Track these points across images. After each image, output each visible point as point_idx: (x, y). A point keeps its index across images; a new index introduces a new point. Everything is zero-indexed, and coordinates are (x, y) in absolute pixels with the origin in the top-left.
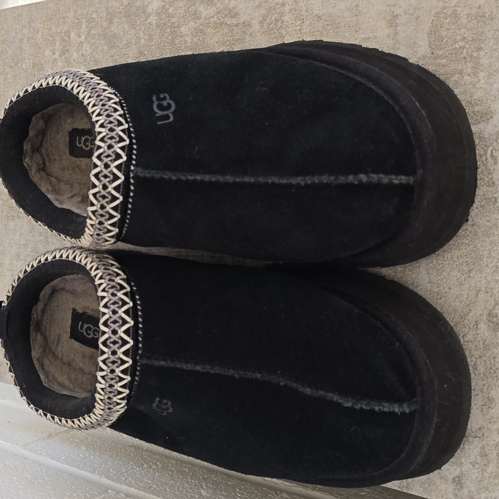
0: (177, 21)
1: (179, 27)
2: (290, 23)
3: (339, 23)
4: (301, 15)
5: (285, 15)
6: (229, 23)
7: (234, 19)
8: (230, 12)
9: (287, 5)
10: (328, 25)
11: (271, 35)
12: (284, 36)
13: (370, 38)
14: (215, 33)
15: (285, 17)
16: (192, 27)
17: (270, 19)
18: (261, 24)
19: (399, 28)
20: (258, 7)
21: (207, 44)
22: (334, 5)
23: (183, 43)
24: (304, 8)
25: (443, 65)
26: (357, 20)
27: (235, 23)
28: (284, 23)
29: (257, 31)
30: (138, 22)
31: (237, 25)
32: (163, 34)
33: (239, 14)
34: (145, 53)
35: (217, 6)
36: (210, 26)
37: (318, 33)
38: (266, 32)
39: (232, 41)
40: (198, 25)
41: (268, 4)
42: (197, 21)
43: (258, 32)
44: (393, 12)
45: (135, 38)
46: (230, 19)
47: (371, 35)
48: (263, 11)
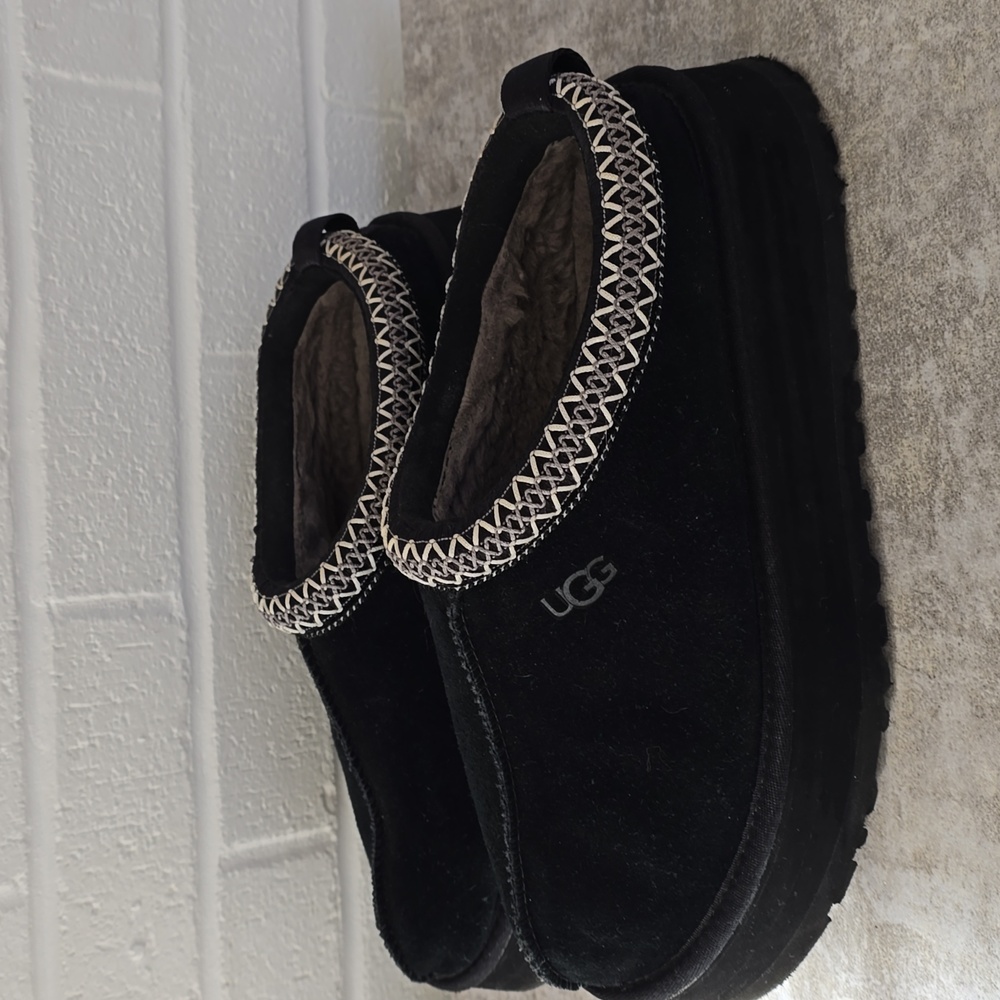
0: (945, 346)
1: (936, 352)
2: (930, 647)
3: (925, 755)
4: (941, 673)
5: (943, 635)
6: (936, 493)
7: (943, 506)
8: (955, 495)
9: (959, 639)
10: (923, 731)
11: (912, 600)
12: (909, 632)
13: (900, 816)
14: (921, 458)
15: (940, 636)
16: (933, 391)
17: (938, 600)
18: (930, 577)
19: (912, 873)
20: (960, 568)
21: (902, 436)
22: (953, 747)
23: (906, 368)
24: (951, 680)
25: (860, 942)
26: (928, 794)
27: (936, 511)
28: (930, 631)
29: (920, 567)
30: (949, 223)
31: (931, 516)
32: (922, 306)
33: (950, 520)
34: (891, 257)
35: (967, 460)
36: (932, 443)
37: (911, 708)
38: (916, 588)
39: (905, 503)
40: (936, 407)
41: (963, 593)
42: (944, 404)
43: (918, 569)
44: (936, 867)
45: (919, 219)
46: (942, 497)
47: (905, 818)
48: (952, 580)
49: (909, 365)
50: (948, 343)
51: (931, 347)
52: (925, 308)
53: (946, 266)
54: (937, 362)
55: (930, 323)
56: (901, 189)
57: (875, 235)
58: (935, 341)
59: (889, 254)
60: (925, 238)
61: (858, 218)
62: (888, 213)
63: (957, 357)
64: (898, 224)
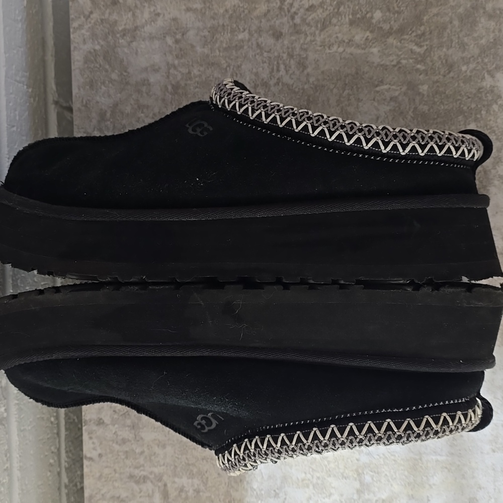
1: (476, 120)
30: (487, 60)
49: (460, 125)
50: (483, 116)
51: (473, 117)
52: (470, 99)
53: (484, 80)
54: (476, 125)
55: (473, 106)
56: (458, 42)
57: (442, 62)
58: (476, 114)
59: (450, 72)
60: (472, 66)
61: (432, 53)
62: (450, 52)
63: (488, 123)
64: (456, 58)
